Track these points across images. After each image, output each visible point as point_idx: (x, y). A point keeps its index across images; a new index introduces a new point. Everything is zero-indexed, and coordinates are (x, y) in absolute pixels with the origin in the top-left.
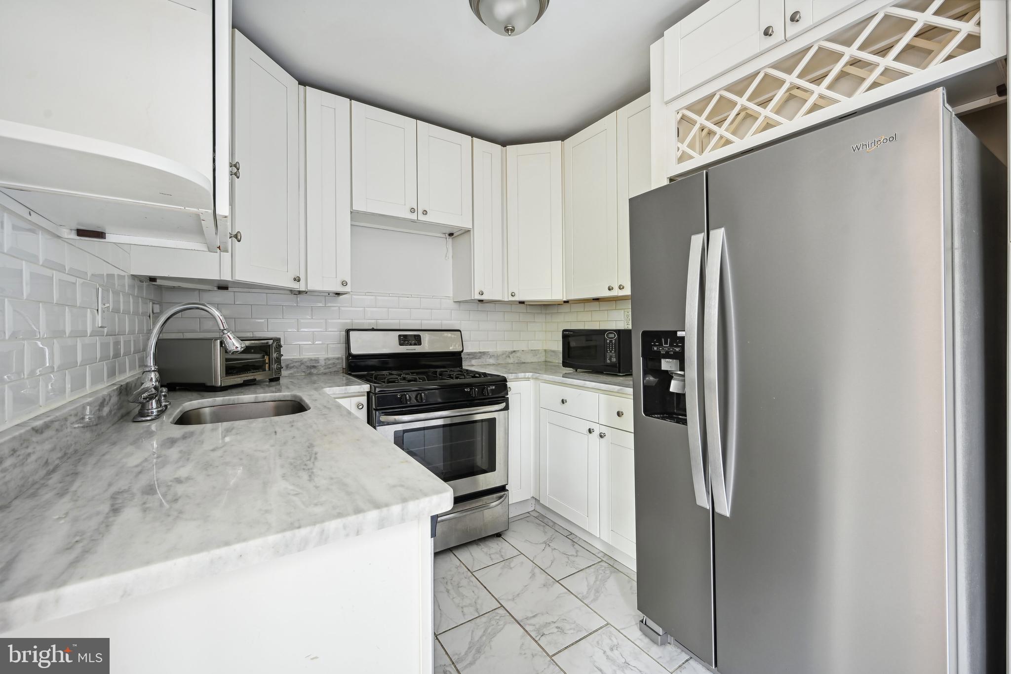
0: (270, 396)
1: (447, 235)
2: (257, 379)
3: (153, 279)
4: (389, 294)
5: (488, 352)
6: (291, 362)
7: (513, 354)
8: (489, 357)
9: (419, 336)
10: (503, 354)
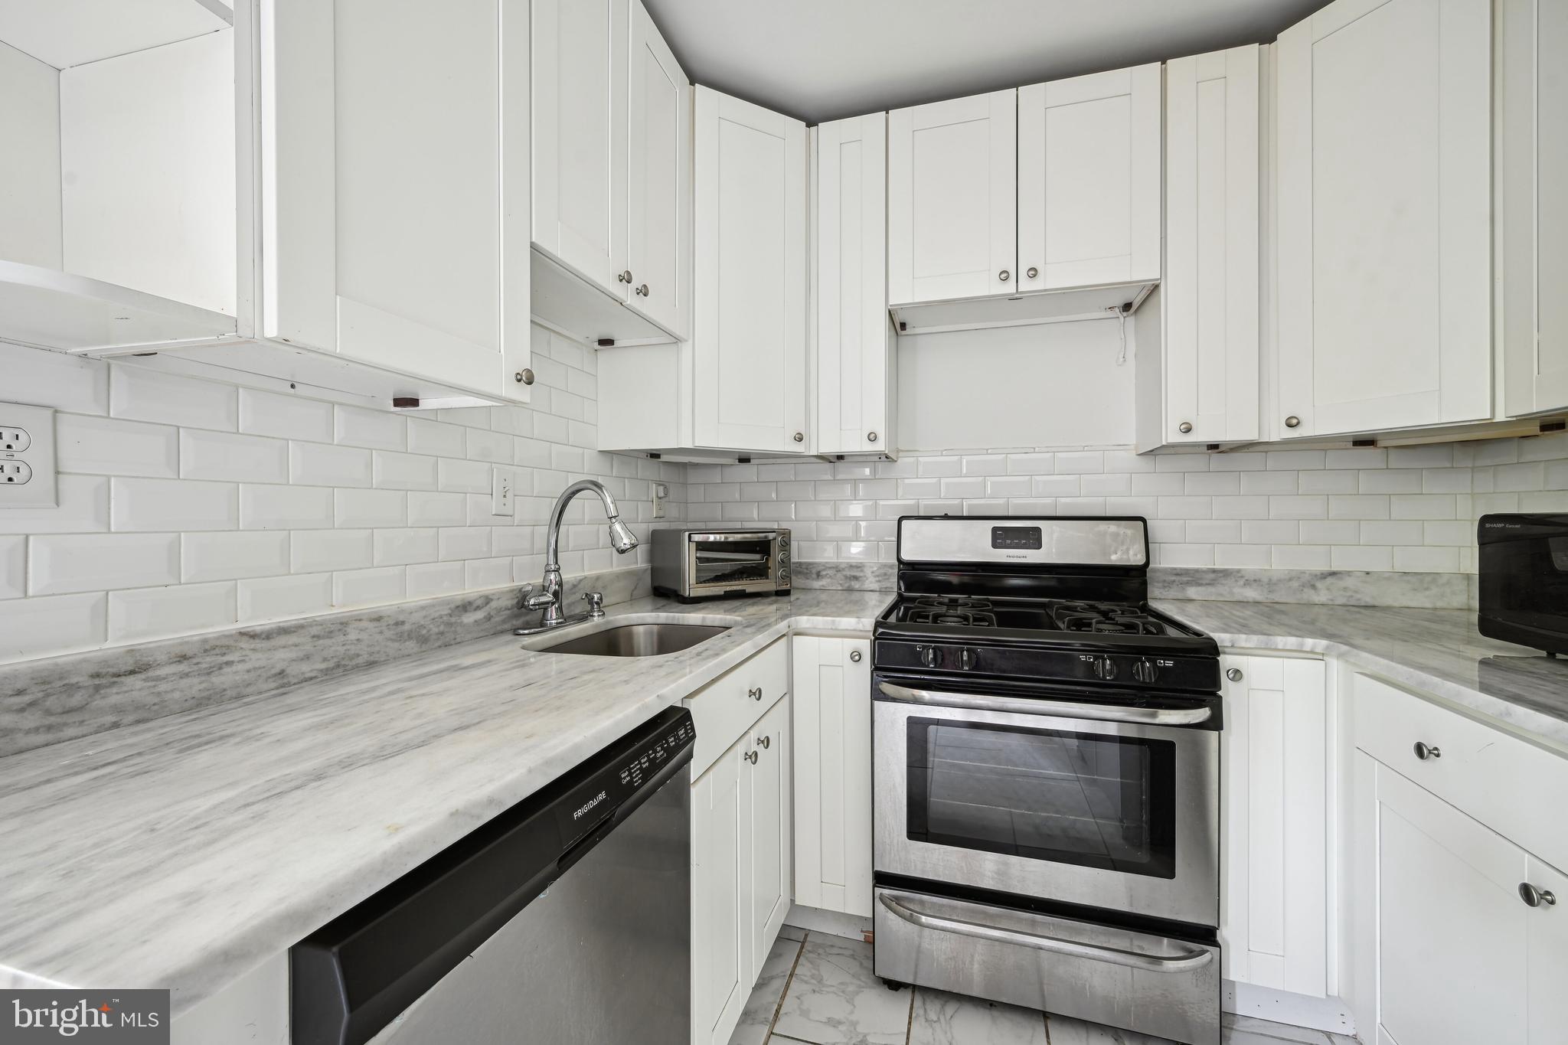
0: (721, 619)
1: (1117, 310)
2: (747, 591)
3: (654, 455)
4: (987, 450)
5: (1239, 571)
6: (823, 568)
7: (1329, 580)
8: (1241, 582)
9: (1038, 530)
10: (1290, 579)
